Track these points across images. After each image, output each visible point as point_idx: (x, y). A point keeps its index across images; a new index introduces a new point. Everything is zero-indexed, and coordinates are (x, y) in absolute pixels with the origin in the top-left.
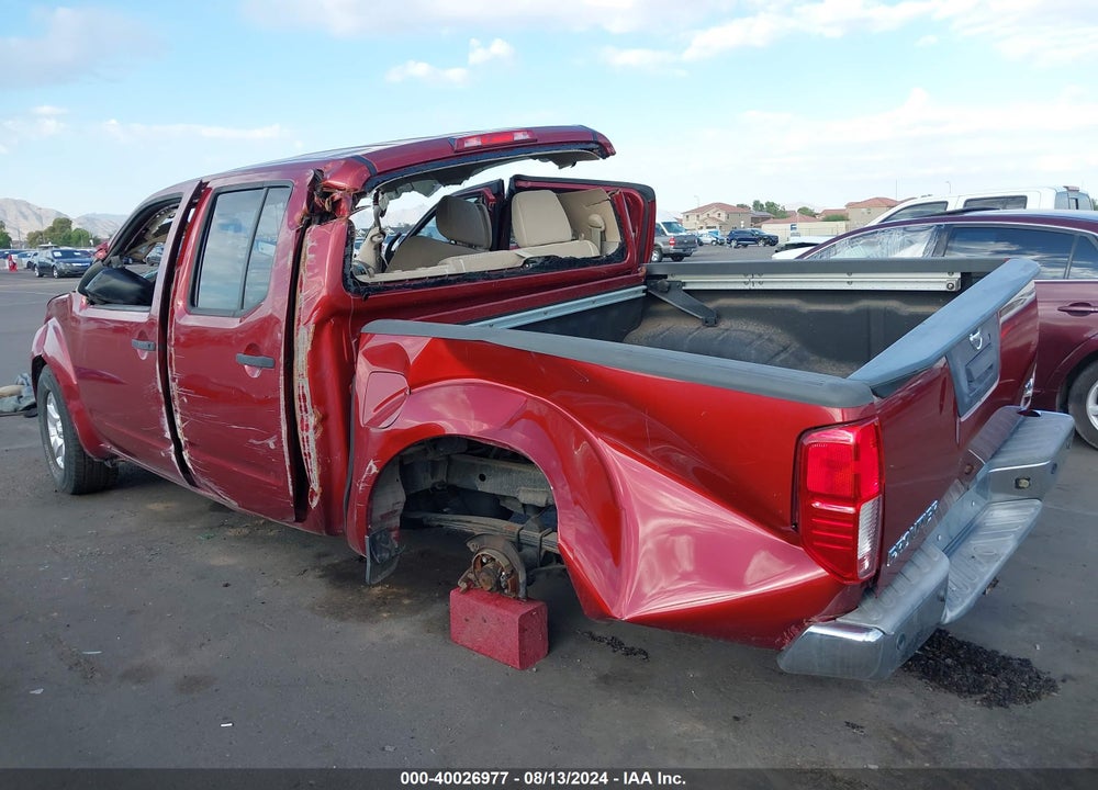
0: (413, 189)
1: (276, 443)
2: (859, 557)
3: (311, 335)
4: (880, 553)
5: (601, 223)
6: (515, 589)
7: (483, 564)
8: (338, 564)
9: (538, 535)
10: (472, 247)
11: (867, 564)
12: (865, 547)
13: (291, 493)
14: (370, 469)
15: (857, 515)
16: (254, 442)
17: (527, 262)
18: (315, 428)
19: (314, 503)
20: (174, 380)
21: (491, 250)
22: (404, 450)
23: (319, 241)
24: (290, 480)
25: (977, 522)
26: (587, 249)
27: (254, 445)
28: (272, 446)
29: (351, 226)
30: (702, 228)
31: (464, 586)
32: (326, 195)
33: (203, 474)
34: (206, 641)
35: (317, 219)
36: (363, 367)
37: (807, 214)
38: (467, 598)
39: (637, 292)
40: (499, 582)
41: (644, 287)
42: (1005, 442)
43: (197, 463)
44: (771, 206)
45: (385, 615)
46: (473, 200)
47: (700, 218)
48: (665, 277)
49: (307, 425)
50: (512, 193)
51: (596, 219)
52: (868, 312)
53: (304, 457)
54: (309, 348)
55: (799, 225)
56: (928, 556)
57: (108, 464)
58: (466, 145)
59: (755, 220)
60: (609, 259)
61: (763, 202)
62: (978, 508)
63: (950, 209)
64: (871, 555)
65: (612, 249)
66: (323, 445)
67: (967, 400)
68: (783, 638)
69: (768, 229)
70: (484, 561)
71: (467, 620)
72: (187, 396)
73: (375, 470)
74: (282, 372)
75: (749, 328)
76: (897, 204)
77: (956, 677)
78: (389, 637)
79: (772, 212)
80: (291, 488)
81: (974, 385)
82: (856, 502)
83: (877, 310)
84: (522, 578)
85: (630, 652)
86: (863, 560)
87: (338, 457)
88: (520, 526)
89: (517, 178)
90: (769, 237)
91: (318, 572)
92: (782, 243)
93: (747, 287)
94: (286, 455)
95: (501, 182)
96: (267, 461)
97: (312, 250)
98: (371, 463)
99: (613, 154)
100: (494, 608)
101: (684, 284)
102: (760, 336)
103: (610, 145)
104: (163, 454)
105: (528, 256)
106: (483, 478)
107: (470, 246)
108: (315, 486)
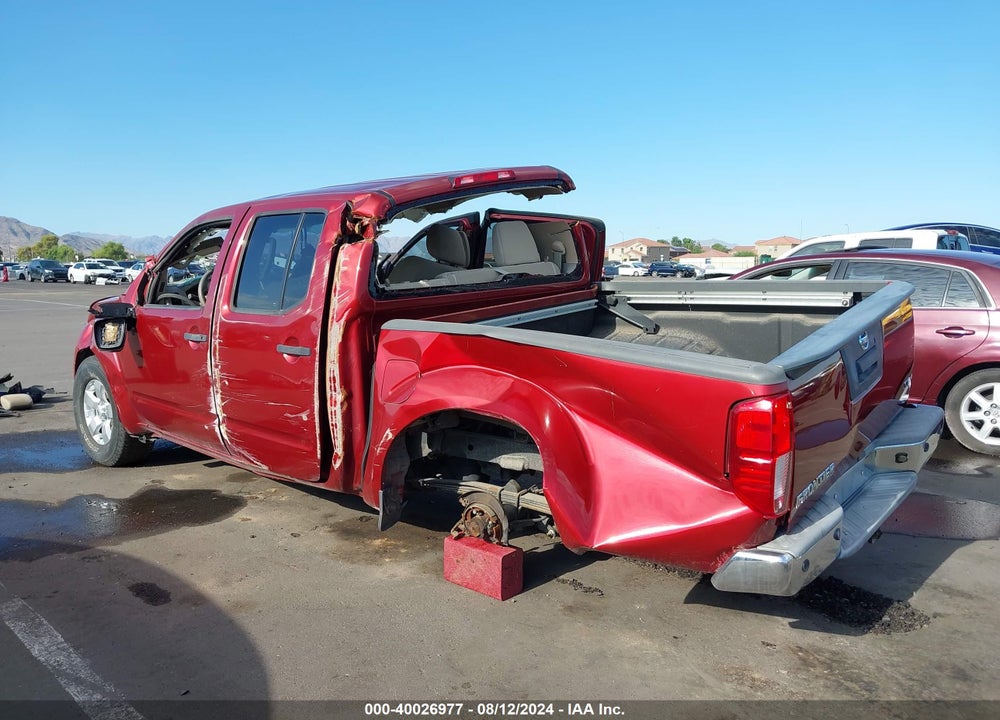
0: (403, 216)
1: (309, 416)
2: (775, 498)
3: (342, 330)
4: (791, 498)
5: (563, 249)
6: (499, 535)
7: (473, 515)
8: (343, 523)
9: (516, 494)
10: (454, 265)
11: (781, 505)
12: (779, 492)
13: (319, 456)
14: (387, 437)
15: (773, 466)
16: (289, 415)
17: (505, 277)
18: (342, 404)
19: (337, 465)
20: (216, 366)
21: (468, 268)
22: (411, 423)
23: (350, 257)
24: (319, 445)
25: (866, 488)
26: (550, 269)
27: (290, 418)
28: (305, 418)
29: (375, 247)
30: (625, 260)
31: (455, 534)
32: (355, 221)
33: (238, 444)
34: (244, 577)
35: (347, 239)
36: (382, 356)
37: (721, 249)
38: (458, 543)
39: (590, 304)
40: (485, 531)
41: (597, 301)
42: (888, 426)
43: (232, 435)
44: (688, 242)
45: (387, 560)
46: (455, 228)
47: (625, 251)
48: (613, 292)
49: (335, 402)
50: (487, 222)
51: (559, 245)
52: (779, 323)
53: (331, 427)
54: (340, 340)
55: (713, 260)
56: (827, 506)
57: (144, 440)
58: (462, 182)
59: (674, 254)
60: (568, 278)
61: (681, 239)
62: (867, 478)
63: (846, 247)
64: (783, 498)
65: (571, 270)
66: (347, 417)
67: (857, 387)
68: (717, 562)
69: (684, 261)
70: (474, 512)
71: (457, 561)
72: (228, 380)
73: (391, 436)
74: (317, 359)
75: (682, 335)
76: (802, 242)
77: (849, 611)
78: (393, 576)
79: (688, 247)
80: (319, 452)
81: (862, 376)
82: (773, 455)
83: (786, 322)
84: (505, 526)
85: (588, 590)
86: (777, 500)
87: (358, 427)
88: (500, 488)
89: (491, 211)
90: (687, 269)
91: (327, 528)
92: (698, 273)
93: (680, 302)
94: (317, 425)
95: (477, 215)
96: (300, 431)
97: (345, 263)
98: (388, 431)
99: (574, 189)
100: (481, 551)
101: (629, 299)
102: (691, 342)
103: (572, 182)
104: (206, 427)
105: (505, 273)
106: (471, 448)
107: (453, 264)
108: (339, 450)
